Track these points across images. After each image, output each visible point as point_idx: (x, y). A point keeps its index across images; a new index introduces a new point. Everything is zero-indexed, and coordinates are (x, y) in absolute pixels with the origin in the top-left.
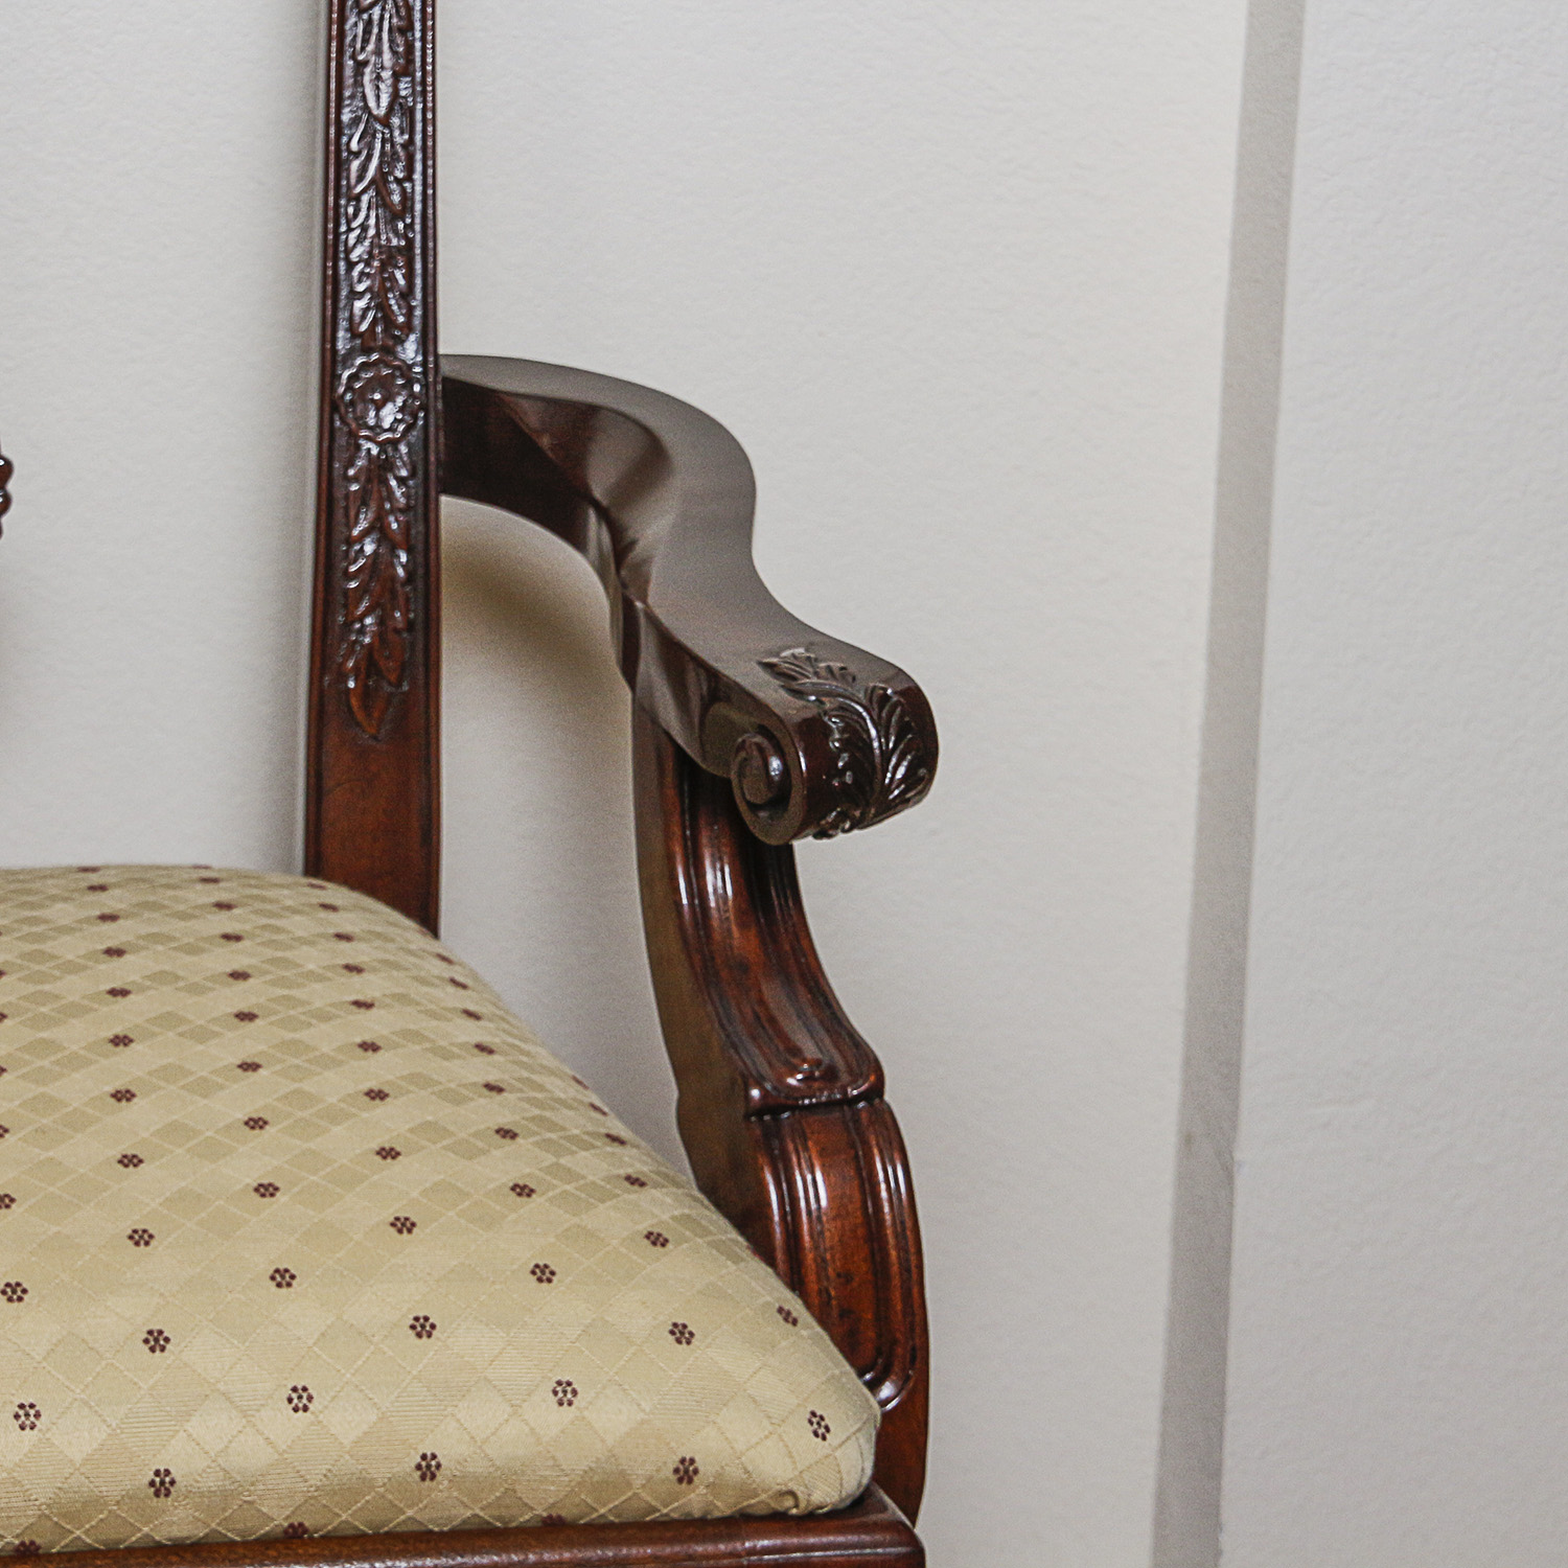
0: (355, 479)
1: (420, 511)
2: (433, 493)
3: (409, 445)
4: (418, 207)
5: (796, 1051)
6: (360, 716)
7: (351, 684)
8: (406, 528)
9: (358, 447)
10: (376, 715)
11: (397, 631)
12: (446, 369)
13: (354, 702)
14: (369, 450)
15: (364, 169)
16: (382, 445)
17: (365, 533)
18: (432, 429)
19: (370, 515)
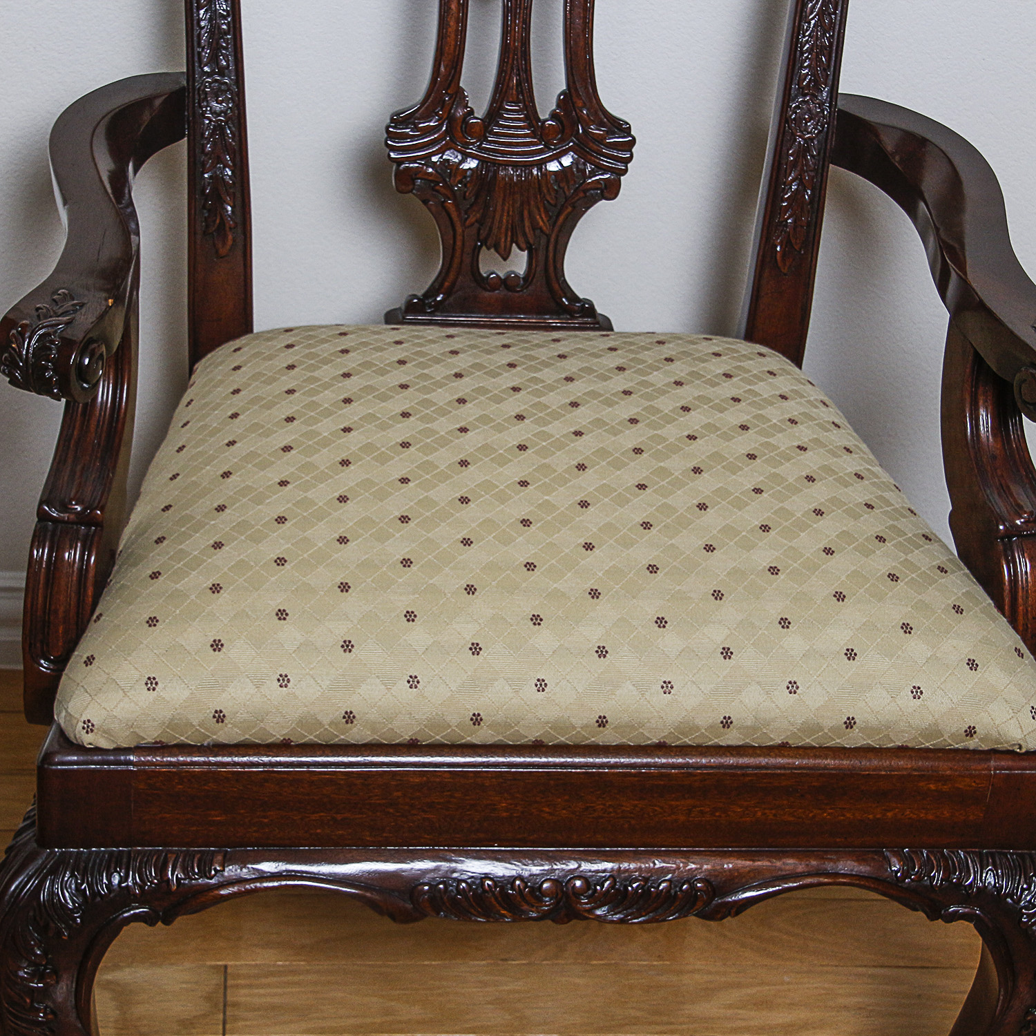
0: (791, 155)
1: (820, 171)
2: (826, 163)
3: (818, 141)
4: (837, 27)
5: (1020, 507)
6: (780, 264)
7: (778, 249)
8: (812, 178)
9: (795, 140)
10: (788, 264)
11: (802, 227)
12: (841, 104)
13: (778, 256)
14: (800, 142)
15: (814, 7)
16: (805, 140)
17: (793, 180)
18: (830, 134)
19: (797, 172)
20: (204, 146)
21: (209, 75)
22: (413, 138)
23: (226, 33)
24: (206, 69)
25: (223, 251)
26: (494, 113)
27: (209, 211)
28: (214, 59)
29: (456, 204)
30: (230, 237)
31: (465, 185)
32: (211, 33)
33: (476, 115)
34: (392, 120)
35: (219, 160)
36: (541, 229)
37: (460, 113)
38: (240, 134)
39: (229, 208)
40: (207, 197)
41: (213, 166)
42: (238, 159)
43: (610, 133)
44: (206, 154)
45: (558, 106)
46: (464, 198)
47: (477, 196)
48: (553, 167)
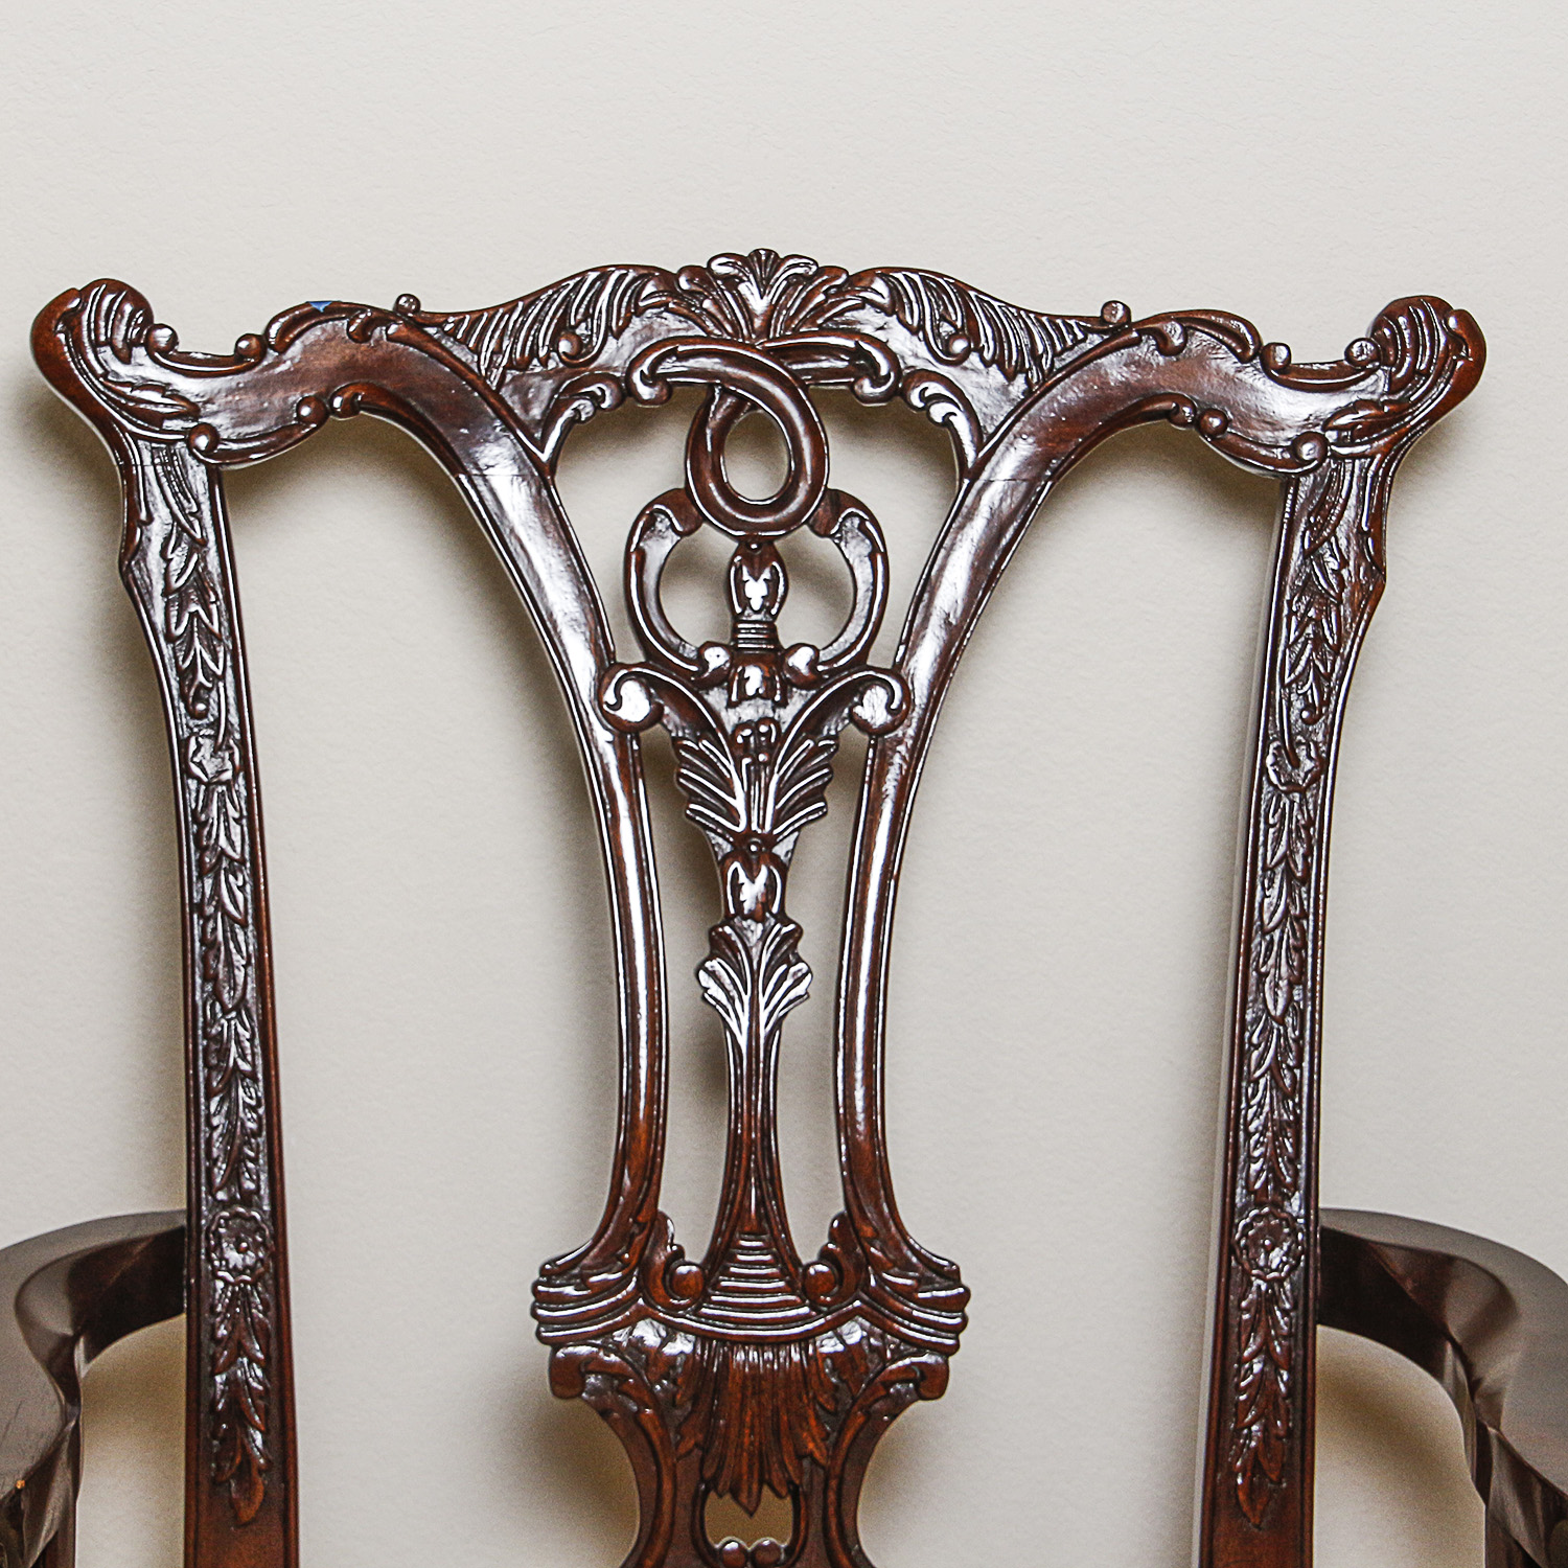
0: (1247, 1310)
1: (1300, 1336)
2: (1310, 1325)
3: (1291, 1283)
4: (1305, 1089)
6: (1245, 1507)
7: (1239, 1481)
8: (1288, 1351)
9: (1251, 1284)
10: (1259, 1507)
11: (1279, 1438)
12: (1324, 1221)
13: (1241, 1496)
14: (1259, 1287)
15: (1262, 1058)
16: (1270, 1283)
17: (1254, 1355)
18: (1311, 1271)
19: (1259, 1340)
20: (214, 1329)
21: (224, 1205)
22: (579, 1301)
23: (256, 1134)
24: (221, 1196)
25: (248, 1513)
26: (720, 1256)
27: (222, 1441)
28: (234, 1176)
29: (660, 1415)
30: (260, 1488)
31: (674, 1382)
32: (229, 1135)
33: (687, 1258)
34: (543, 1272)
35: (241, 1349)
36: (811, 1455)
37: (660, 1258)
38: (278, 1307)
39: (258, 1437)
40: (219, 1417)
41: (232, 1362)
42: (273, 1346)
43: (923, 1283)
44: (218, 1341)
45: (832, 1239)
46: (674, 1405)
47: (695, 1399)
48: (829, 1345)
